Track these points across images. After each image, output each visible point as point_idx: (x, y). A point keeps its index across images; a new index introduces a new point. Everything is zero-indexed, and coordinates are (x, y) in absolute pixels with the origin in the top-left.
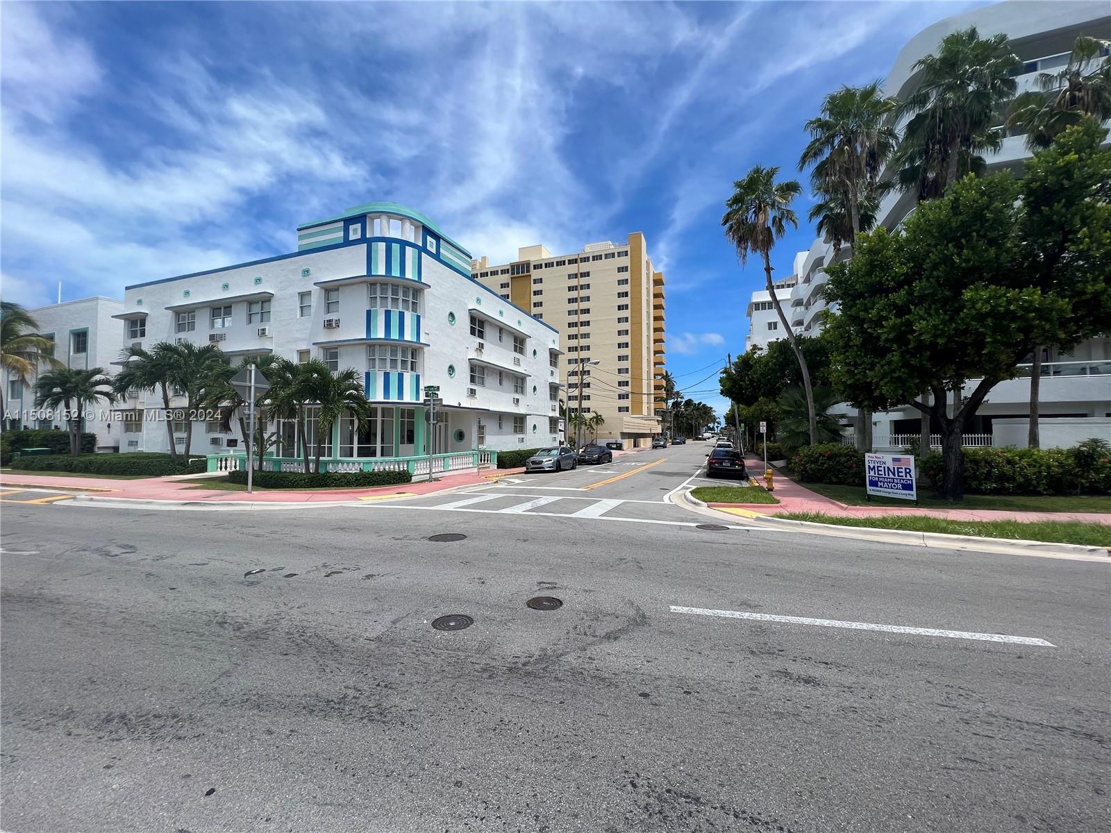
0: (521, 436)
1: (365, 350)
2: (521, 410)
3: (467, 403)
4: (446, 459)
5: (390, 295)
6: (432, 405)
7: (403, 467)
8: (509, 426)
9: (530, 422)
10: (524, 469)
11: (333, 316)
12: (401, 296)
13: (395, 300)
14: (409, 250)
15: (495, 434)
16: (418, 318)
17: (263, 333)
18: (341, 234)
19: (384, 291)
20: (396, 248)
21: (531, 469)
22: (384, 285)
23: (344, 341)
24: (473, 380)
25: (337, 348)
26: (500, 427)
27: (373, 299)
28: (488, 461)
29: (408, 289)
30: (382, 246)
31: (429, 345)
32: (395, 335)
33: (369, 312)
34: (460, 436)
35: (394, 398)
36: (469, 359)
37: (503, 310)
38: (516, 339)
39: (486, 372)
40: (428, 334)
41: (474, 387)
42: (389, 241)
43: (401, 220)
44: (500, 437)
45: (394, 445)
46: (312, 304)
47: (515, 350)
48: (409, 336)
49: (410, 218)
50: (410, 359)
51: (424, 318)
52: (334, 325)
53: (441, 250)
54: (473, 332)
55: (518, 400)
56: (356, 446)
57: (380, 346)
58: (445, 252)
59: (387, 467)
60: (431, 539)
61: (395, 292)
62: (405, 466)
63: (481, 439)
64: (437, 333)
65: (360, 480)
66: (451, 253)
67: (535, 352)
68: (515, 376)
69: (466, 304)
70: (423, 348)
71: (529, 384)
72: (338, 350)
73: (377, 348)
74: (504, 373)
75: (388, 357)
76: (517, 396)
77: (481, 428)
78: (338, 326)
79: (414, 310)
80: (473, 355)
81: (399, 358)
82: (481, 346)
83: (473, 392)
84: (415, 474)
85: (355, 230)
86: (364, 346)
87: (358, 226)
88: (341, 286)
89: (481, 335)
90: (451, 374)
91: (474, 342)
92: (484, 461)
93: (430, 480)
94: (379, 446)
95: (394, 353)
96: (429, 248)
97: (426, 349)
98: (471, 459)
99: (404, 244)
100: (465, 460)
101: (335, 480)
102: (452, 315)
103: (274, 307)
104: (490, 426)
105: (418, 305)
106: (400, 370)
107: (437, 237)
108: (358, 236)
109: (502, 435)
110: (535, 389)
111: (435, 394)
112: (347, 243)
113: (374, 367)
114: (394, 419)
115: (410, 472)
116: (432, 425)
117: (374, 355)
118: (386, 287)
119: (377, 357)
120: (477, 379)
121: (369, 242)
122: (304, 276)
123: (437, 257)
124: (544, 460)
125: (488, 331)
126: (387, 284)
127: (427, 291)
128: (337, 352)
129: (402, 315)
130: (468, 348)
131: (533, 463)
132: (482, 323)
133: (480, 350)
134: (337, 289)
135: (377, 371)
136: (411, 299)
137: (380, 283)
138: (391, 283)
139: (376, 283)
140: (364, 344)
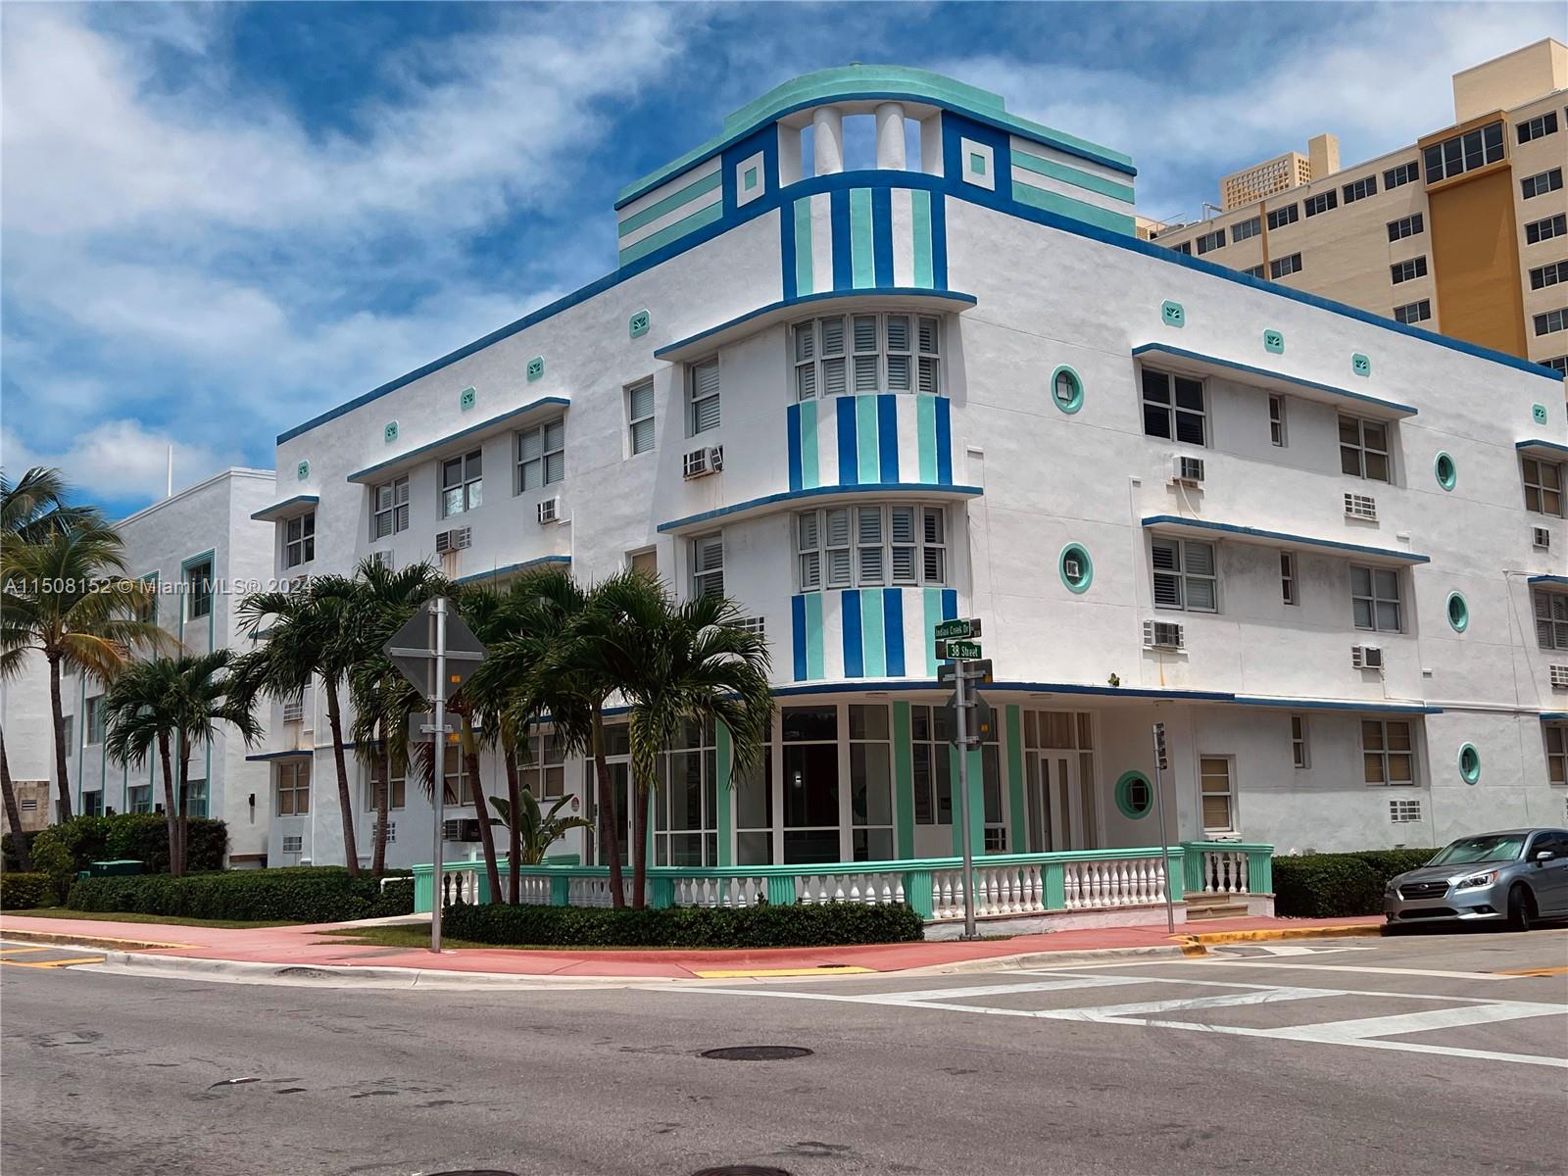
0: (1403, 795)
1: (787, 532)
2: (1395, 692)
3: (1143, 674)
4: (1051, 873)
5: (850, 351)
6: (960, 684)
7: (892, 894)
8: (1345, 755)
9: (1442, 743)
10: (1382, 920)
11: (706, 441)
12: (883, 349)
13: (865, 363)
14: (903, 202)
15: (1279, 788)
16: (942, 407)
17: (547, 515)
18: (716, 195)
19: (833, 343)
20: (861, 200)
21: (1405, 914)
22: (831, 322)
23: (732, 509)
24: (1165, 591)
25: (718, 534)
26: (1300, 757)
27: (804, 371)
28: (1238, 885)
29: (906, 319)
30: (821, 205)
31: (979, 491)
32: (869, 474)
33: (794, 413)
34: (1137, 796)
35: (875, 673)
36: (1145, 522)
37: (1276, 327)
38: (1348, 428)
39: (1220, 561)
40: (979, 455)
41: (1169, 618)
42: (837, 187)
43: (875, 110)
44: (1300, 799)
45: (895, 827)
46: (656, 415)
47: (1351, 466)
48: (912, 470)
49: (900, 100)
50: (920, 543)
51: (962, 403)
52: (708, 466)
53: (1016, 174)
54: (1155, 425)
55: (1374, 657)
56: (778, 829)
57: (830, 511)
58: (1029, 177)
59: (840, 893)
61: (865, 339)
62: (900, 890)
63: (1218, 807)
64: (1013, 446)
66: (1054, 173)
67: (1445, 467)
68: (1353, 567)
69: (1121, 334)
70: (962, 503)
71: (1428, 595)
72: (722, 540)
73: (821, 520)
74: (1301, 563)
75: (854, 544)
76: (1369, 641)
77: (1216, 768)
78: (720, 468)
79: (929, 382)
80: (1160, 504)
81: (887, 543)
82: (1192, 471)
83: (1167, 638)
84: (937, 915)
85: (751, 174)
86: (786, 520)
87: (757, 160)
88: (720, 346)
89: (1192, 432)
90: (1074, 581)
91: (1165, 459)
92: (1227, 885)
93: (969, 937)
94: (846, 828)
95: (870, 529)
96: (969, 176)
97: (973, 504)
98: (1157, 876)
99: (883, 183)
100: (1130, 878)
102: (1067, 380)
103: (574, 437)
104: (1250, 758)
105: (940, 366)
106: (889, 581)
107: (997, 135)
108: (759, 190)
109: (1308, 788)
110: (1456, 608)
111: (970, 646)
112: (734, 216)
113: (815, 580)
114: (892, 742)
115: (916, 909)
116: (963, 748)
117: (814, 543)
118: (838, 327)
119: (822, 547)
120: (1184, 590)
121: (780, 199)
122: (634, 336)
123: (1001, 199)
124: (1454, 881)
125: (1218, 415)
126: (839, 319)
127: (967, 317)
128: (720, 547)
129: (887, 407)
130: (1136, 483)
131: (1411, 891)
132: (1192, 391)
133: (1193, 486)
134: (712, 361)
135: (823, 591)
136: (915, 352)
137: (819, 319)
138: (852, 314)
139: (809, 321)
140: (786, 510)
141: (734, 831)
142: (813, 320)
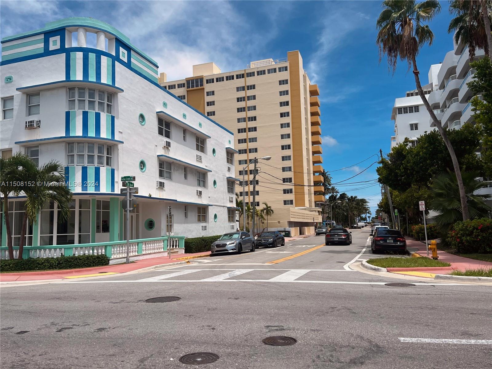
0: (204, 224)
1: (64, 148)
2: (203, 201)
3: (156, 194)
4: (140, 245)
5: (87, 98)
6: (128, 194)
7: (102, 252)
8: (193, 215)
9: (211, 212)
10: (210, 253)
11: (34, 118)
12: (97, 99)
13: (91, 103)
14: (104, 59)
15: (181, 223)
16: (113, 118)
18: (42, 45)
19: (81, 95)
20: (92, 57)
21: (216, 251)
22: (82, 90)
23: (45, 139)
24: (161, 174)
25: (38, 147)
26: (186, 216)
27: (72, 102)
28: (176, 246)
29: (104, 92)
30: (80, 55)
31: (123, 143)
32: (92, 133)
33: (68, 114)
34: (151, 225)
35: (91, 190)
36: (158, 156)
37: (185, 113)
38: (198, 139)
39: (172, 167)
40: (121, 133)
41: (162, 181)
42: (86, 51)
43: (96, 33)
44: (186, 225)
45: (91, 233)
46: (14, 108)
47: (198, 149)
48: (104, 134)
49: (104, 32)
50: (105, 155)
51: (118, 118)
52: (35, 125)
53: (132, 60)
54: (160, 133)
55: (201, 193)
56: (55, 235)
57: (78, 143)
58: (135, 62)
59: (87, 252)
60: (147, 301)
61: (91, 96)
62: (104, 251)
63: (169, 228)
64: (129, 132)
65: (62, 263)
66: (141, 62)
67: (214, 151)
68: (197, 172)
69: (154, 107)
70: (117, 145)
71: (210, 178)
72: (39, 148)
73: (75, 146)
74: (188, 170)
75: (86, 153)
76: (200, 189)
77: (170, 217)
78: (39, 127)
79: (109, 111)
80: (161, 152)
81: (96, 154)
82: (168, 144)
83: (161, 185)
84: (112, 257)
85: (55, 42)
86: (64, 144)
87: (58, 38)
88: (40, 90)
89: (168, 135)
90: (142, 169)
91: (162, 141)
92: (173, 246)
93: (128, 262)
94: (76, 234)
95: (91, 149)
96: (121, 57)
97: (120, 146)
98: (162, 244)
99: (99, 54)
100: (156, 245)
101: (38, 264)
102: (142, 116)
104: (177, 215)
105: (112, 107)
106: (96, 165)
107: (128, 48)
108: (58, 46)
109: (187, 223)
110: (215, 183)
111: (131, 183)
112: (47, 53)
113: (72, 162)
114: (91, 210)
115: (107, 256)
116: (128, 211)
117: (72, 151)
118: (83, 91)
119: (75, 153)
120: (165, 174)
121: (68, 52)
122: (6, 83)
123: (128, 65)
124: (228, 243)
125: (174, 132)
126: (84, 89)
127: (120, 95)
128: (38, 150)
129: (98, 116)
130: (156, 146)
131: (218, 246)
132: (168, 125)
133: (168, 148)
134: (38, 94)
135: (75, 166)
136: (106, 102)
137: (78, 88)
138: (88, 88)
139: (74, 88)
140: (64, 141)
141: (39, 235)
142: (75, 87)
